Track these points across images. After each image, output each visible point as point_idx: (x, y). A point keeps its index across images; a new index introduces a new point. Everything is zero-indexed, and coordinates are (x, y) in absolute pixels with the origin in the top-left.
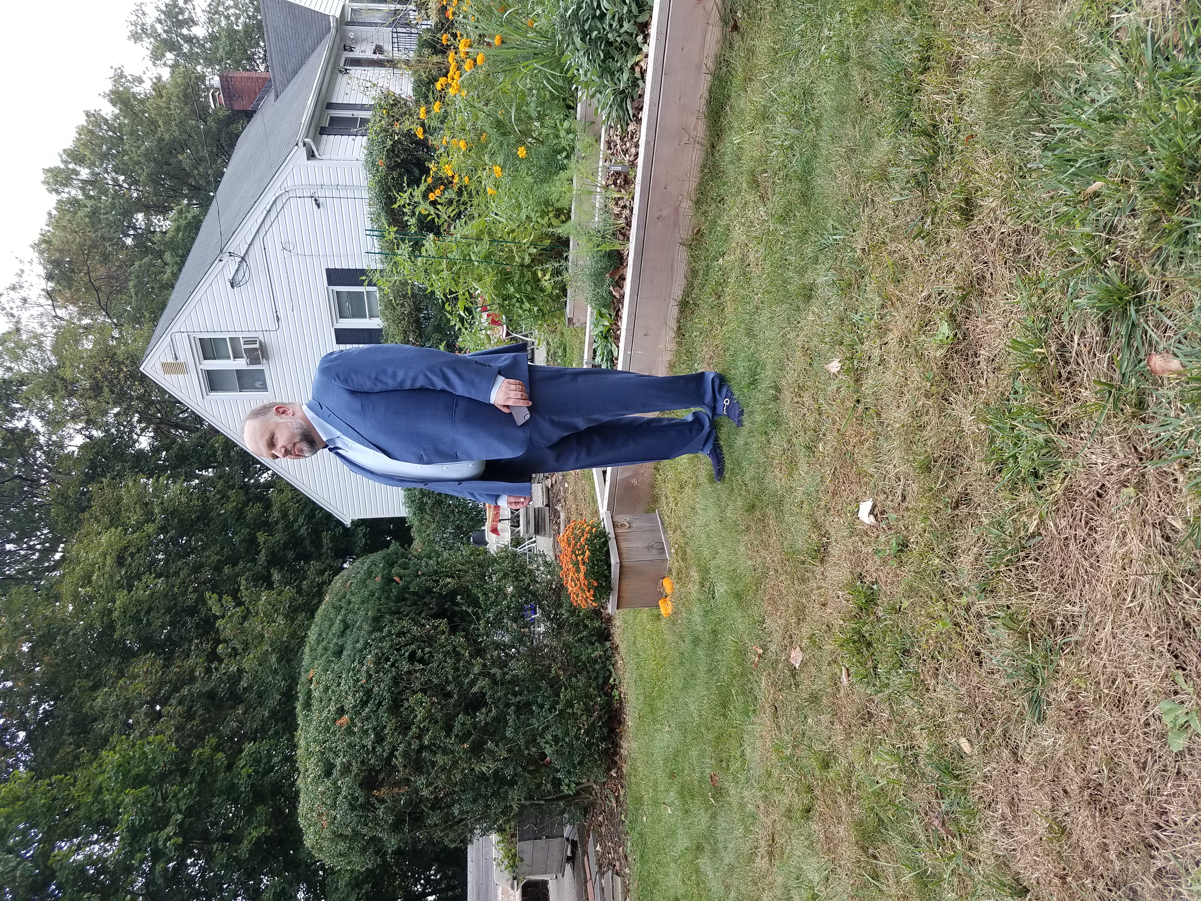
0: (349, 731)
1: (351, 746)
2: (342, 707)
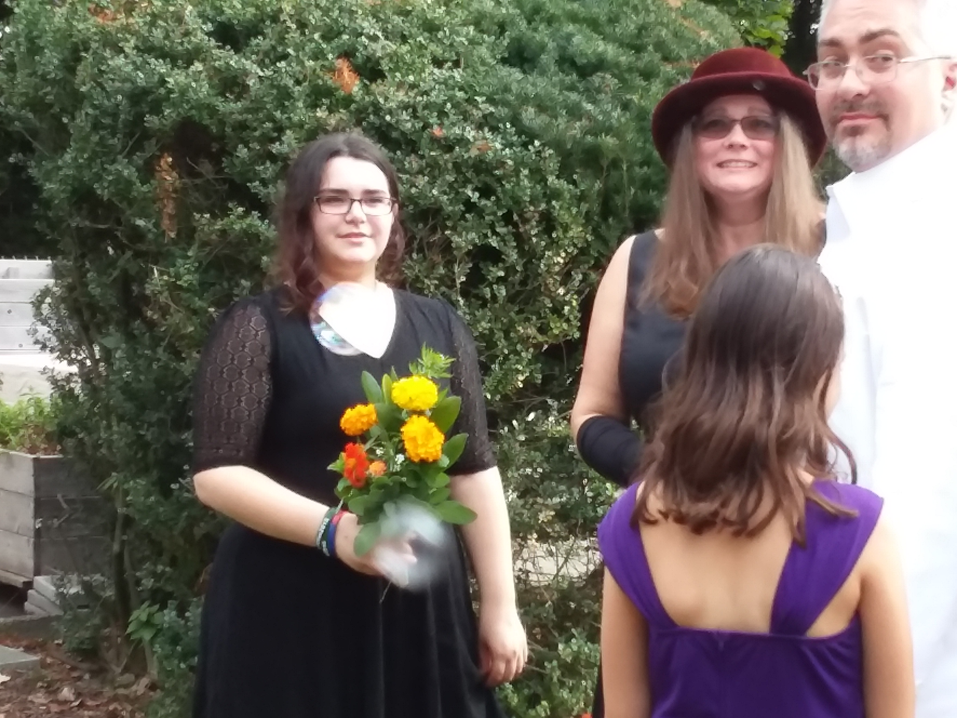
1: (284, 98)
2: (381, 75)
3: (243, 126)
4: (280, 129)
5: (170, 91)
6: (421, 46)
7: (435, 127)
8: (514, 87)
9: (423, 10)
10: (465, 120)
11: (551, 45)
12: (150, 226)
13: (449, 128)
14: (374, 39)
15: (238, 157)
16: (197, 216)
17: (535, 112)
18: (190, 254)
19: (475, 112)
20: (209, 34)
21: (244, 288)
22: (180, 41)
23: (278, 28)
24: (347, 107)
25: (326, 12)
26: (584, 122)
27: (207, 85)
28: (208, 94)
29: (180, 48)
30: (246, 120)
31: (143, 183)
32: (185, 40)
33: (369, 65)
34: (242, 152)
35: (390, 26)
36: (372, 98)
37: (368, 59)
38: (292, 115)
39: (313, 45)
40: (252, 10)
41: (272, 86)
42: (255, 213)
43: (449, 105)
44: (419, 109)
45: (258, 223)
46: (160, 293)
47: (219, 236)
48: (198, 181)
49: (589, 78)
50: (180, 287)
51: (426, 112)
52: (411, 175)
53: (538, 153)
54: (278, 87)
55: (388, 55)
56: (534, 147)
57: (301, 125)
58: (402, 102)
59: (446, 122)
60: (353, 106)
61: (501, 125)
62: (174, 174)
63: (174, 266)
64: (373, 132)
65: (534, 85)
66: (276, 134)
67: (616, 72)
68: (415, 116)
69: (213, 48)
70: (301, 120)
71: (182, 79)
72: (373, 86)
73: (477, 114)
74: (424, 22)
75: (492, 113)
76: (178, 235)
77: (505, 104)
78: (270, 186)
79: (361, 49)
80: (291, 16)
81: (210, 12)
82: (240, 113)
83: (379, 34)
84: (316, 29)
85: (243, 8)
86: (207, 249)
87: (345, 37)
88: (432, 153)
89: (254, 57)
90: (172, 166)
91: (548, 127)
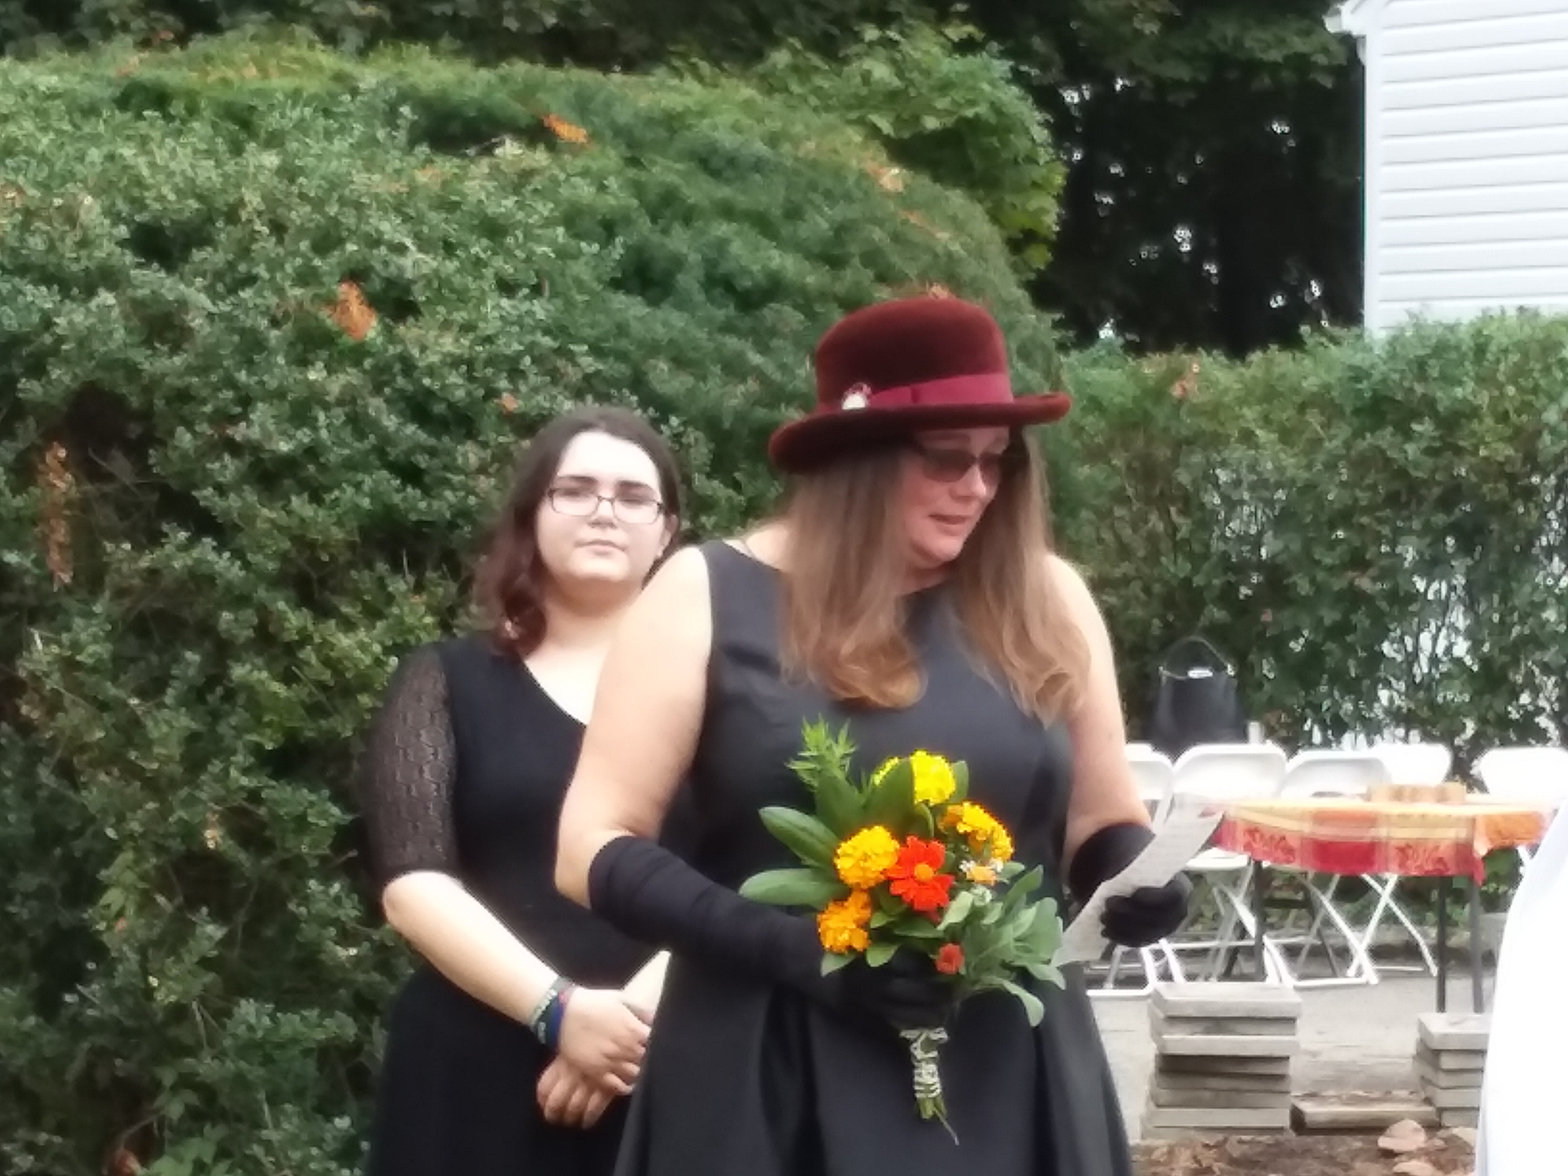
0: (310, 343)
1: (252, 350)
2: (412, 309)
3: (183, 396)
4: (246, 401)
5: (60, 340)
6: (478, 263)
7: (505, 395)
8: (636, 328)
9: (480, 201)
10: (554, 382)
11: (694, 258)
12: (28, 564)
13: (527, 398)
14: (401, 249)
15: (176, 448)
16: (109, 546)
17: (670, 370)
18: (98, 608)
19: (570, 369)
20: (122, 243)
21: (189, 664)
22: (74, 255)
23: (237, 232)
24: (358, 363)
25: (318, 204)
26: (752, 385)
27: (122, 331)
28: (125, 345)
29: (75, 267)
30: (188, 387)
31: (15, 492)
32: (83, 253)
33: (394, 294)
34: (184, 438)
35: (426, 229)
36: (399, 349)
37: (390, 283)
38: (266, 378)
39: (299, 261)
40: (193, 204)
41: (232, 330)
42: (208, 541)
43: (527, 360)
44: (479, 365)
45: (212, 556)
46: (47, 675)
47: (144, 580)
48: (108, 488)
49: (757, 313)
50: (79, 665)
51: (489, 371)
52: (466, 475)
53: (677, 437)
54: (243, 332)
55: (425, 276)
56: (671, 427)
57: (280, 394)
58: (451, 355)
59: (523, 388)
60: (368, 363)
61: (613, 391)
62: (69, 477)
63: (68, 629)
64: (402, 405)
65: (665, 324)
66: (238, 410)
67: (800, 301)
68: (470, 378)
69: (130, 267)
70: (280, 386)
71: (79, 317)
72: (401, 329)
73: (573, 375)
74: (482, 222)
75: (598, 373)
76: (74, 578)
77: (622, 356)
78: (232, 496)
79: (378, 267)
80: (260, 214)
81: (122, 206)
82: (181, 376)
83: (408, 242)
84: (302, 232)
85: (179, 201)
86: (127, 602)
87: (351, 247)
88: (501, 439)
89: (199, 280)
90: (64, 464)
91: (691, 393)
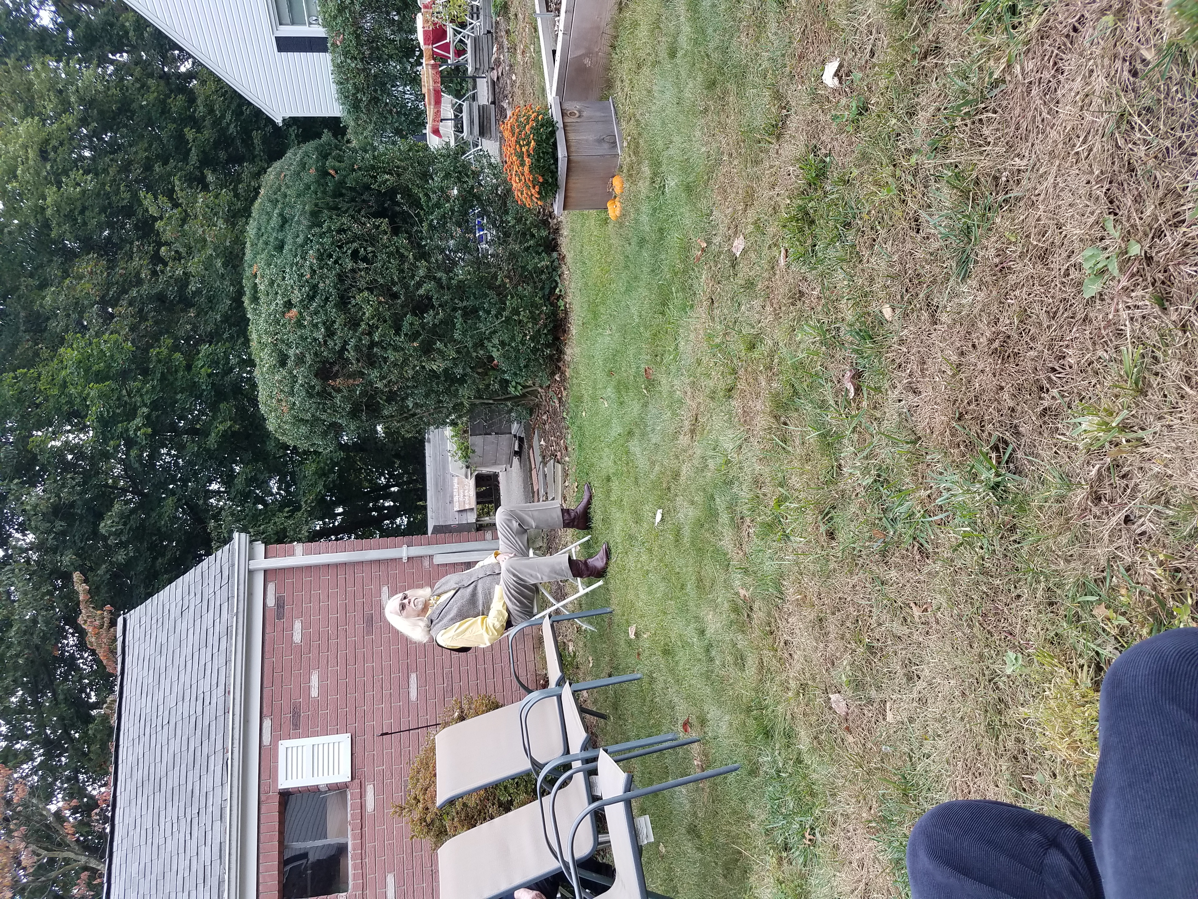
0: (299, 324)
1: (303, 338)
2: (290, 301)
3: (315, 354)
4: (314, 339)
5: (306, 382)
6: (279, 286)
8: (290, 248)
9: (267, 286)
10: (303, 266)
11: (276, 235)
12: (359, 389)
16: (352, 370)
17: (299, 238)
18: (367, 373)
20: (283, 369)
21: (377, 351)
24: (303, 313)
26: (302, 219)
27: (302, 368)
28: (305, 367)
29: (290, 380)
31: (342, 391)
32: (287, 378)
33: (287, 305)
34: (325, 354)
35: (273, 299)
36: (298, 303)
38: (309, 335)
39: (282, 328)
42: (347, 347)
43: (299, 273)
45: (350, 346)
47: (358, 361)
48: (339, 371)
49: (287, 219)
54: (299, 341)
55: (282, 298)
56: (312, 237)
57: (312, 331)
58: (299, 291)
59: (305, 273)
61: (304, 251)
63: (373, 379)
64: (311, 302)
65: (290, 240)
66: (316, 341)
69: (288, 367)
71: (300, 378)
72: (294, 303)
73: (301, 261)
74: (271, 286)
75: (300, 256)
76: (360, 378)
77: (296, 250)
78: (336, 342)
79: (281, 309)
82: (311, 355)
83: (276, 302)
84: (276, 328)
86: (364, 366)
87: (278, 316)
90: (335, 381)
